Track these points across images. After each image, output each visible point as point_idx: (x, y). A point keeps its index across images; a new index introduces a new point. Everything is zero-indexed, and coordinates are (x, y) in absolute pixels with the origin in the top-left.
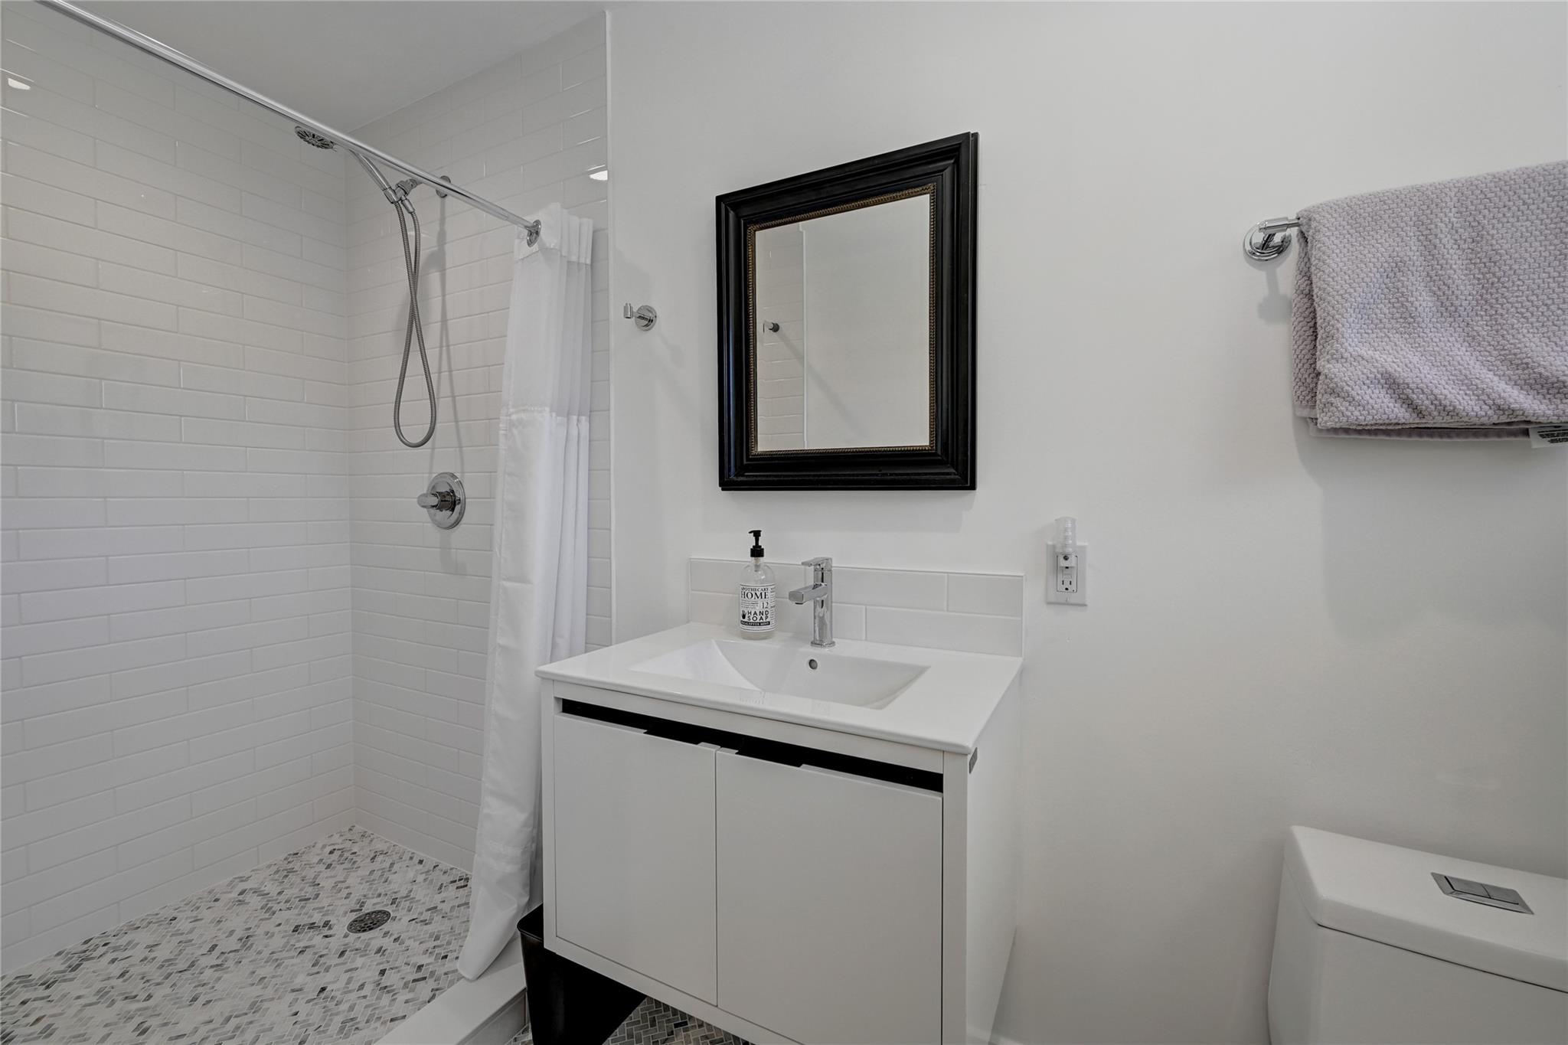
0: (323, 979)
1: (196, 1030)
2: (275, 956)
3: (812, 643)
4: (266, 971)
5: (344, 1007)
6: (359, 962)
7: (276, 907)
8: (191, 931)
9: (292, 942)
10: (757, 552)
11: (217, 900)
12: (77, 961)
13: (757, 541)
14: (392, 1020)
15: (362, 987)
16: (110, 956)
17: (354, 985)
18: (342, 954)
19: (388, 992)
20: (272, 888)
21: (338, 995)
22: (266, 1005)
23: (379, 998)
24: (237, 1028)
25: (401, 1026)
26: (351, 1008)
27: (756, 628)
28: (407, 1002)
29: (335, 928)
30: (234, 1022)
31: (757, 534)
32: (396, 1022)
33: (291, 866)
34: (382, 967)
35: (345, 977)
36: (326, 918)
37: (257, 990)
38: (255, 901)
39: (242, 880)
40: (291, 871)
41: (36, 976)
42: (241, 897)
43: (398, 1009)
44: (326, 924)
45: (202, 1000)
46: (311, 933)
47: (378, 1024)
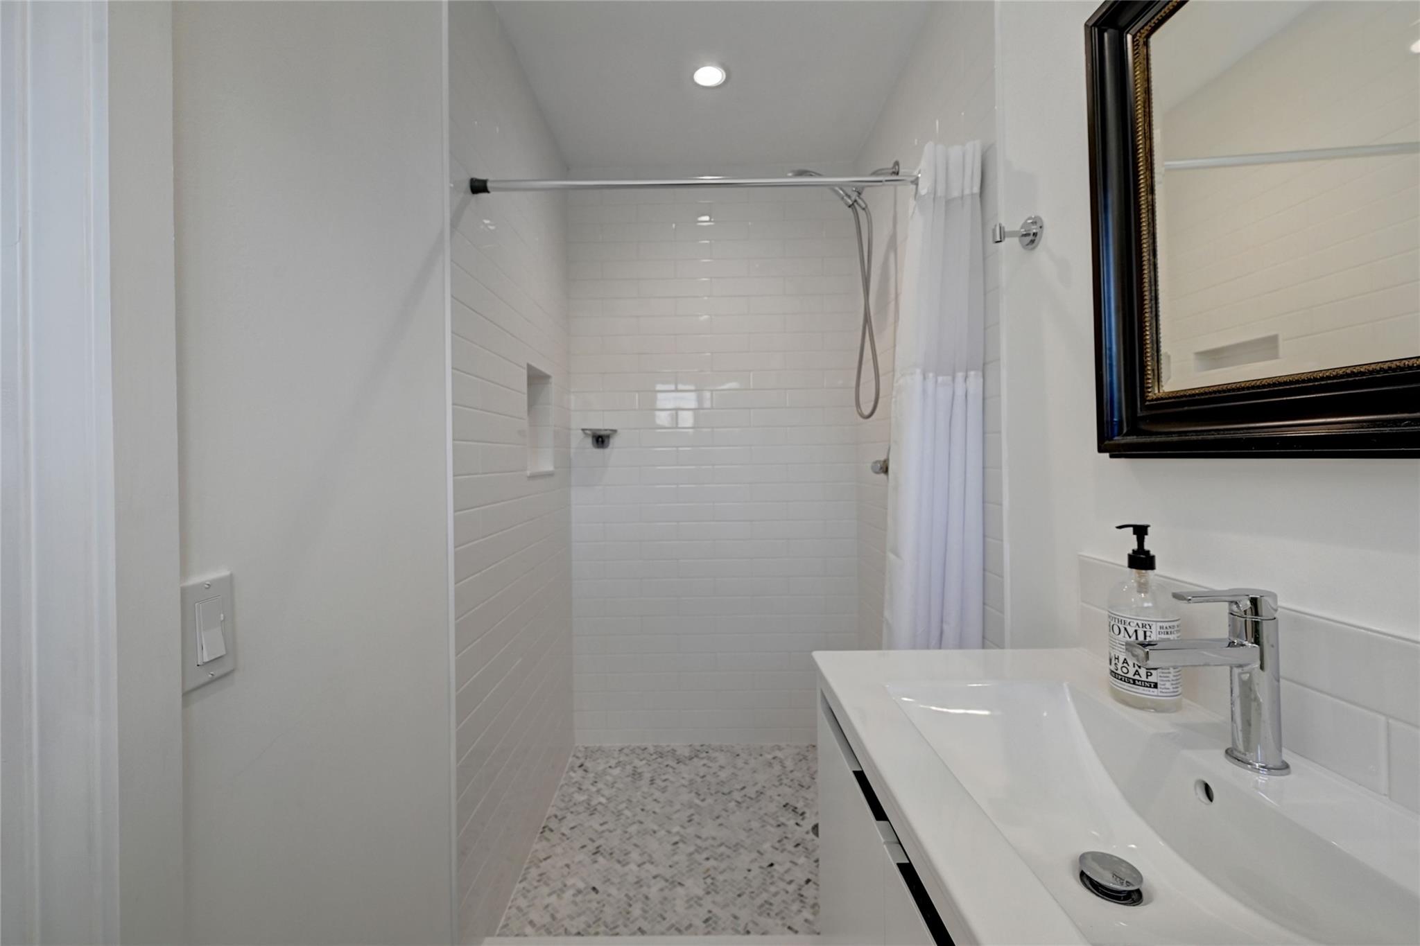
0: (778, 857)
1: (706, 839)
2: (766, 818)
3: (1227, 752)
4: (755, 825)
5: (773, 889)
6: (802, 860)
7: (785, 781)
8: (741, 769)
9: (779, 814)
10: (1141, 560)
11: (761, 755)
12: (695, 755)
13: (1141, 541)
14: (789, 928)
15: (791, 882)
16: (705, 761)
17: (788, 878)
18: (797, 845)
19: (802, 901)
20: (789, 764)
21: (776, 875)
22: (742, 850)
23: (793, 901)
24: (721, 855)
25: (790, 936)
26: (776, 894)
27: (1126, 686)
28: (806, 921)
29: (806, 821)
30: (723, 849)
31: (1141, 531)
32: (790, 932)
33: (807, 754)
34: (810, 876)
35: (788, 865)
36: (805, 810)
37: (743, 835)
38: (777, 768)
39: (780, 749)
40: (805, 758)
41: (678, 753)
42: (772, 761)
43: (797, 922)
44: (803, 814)
45: (719, 821)
46: (792, 815)
47: (780, 922)
